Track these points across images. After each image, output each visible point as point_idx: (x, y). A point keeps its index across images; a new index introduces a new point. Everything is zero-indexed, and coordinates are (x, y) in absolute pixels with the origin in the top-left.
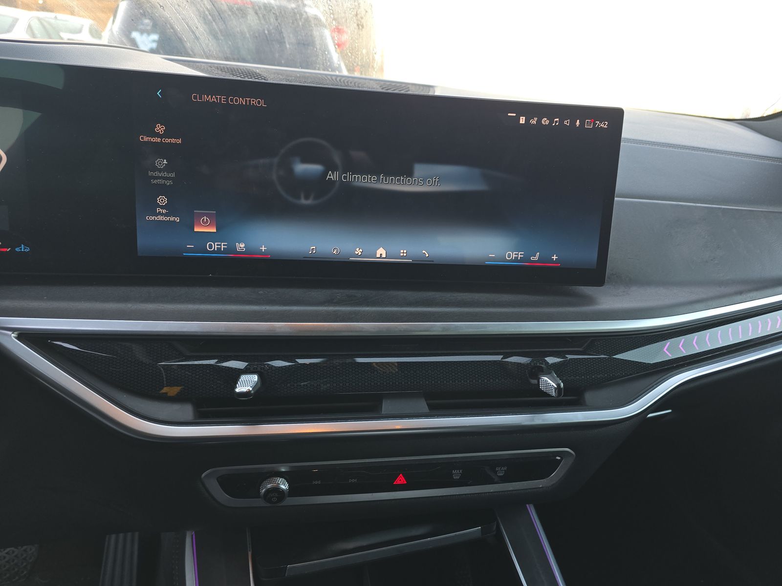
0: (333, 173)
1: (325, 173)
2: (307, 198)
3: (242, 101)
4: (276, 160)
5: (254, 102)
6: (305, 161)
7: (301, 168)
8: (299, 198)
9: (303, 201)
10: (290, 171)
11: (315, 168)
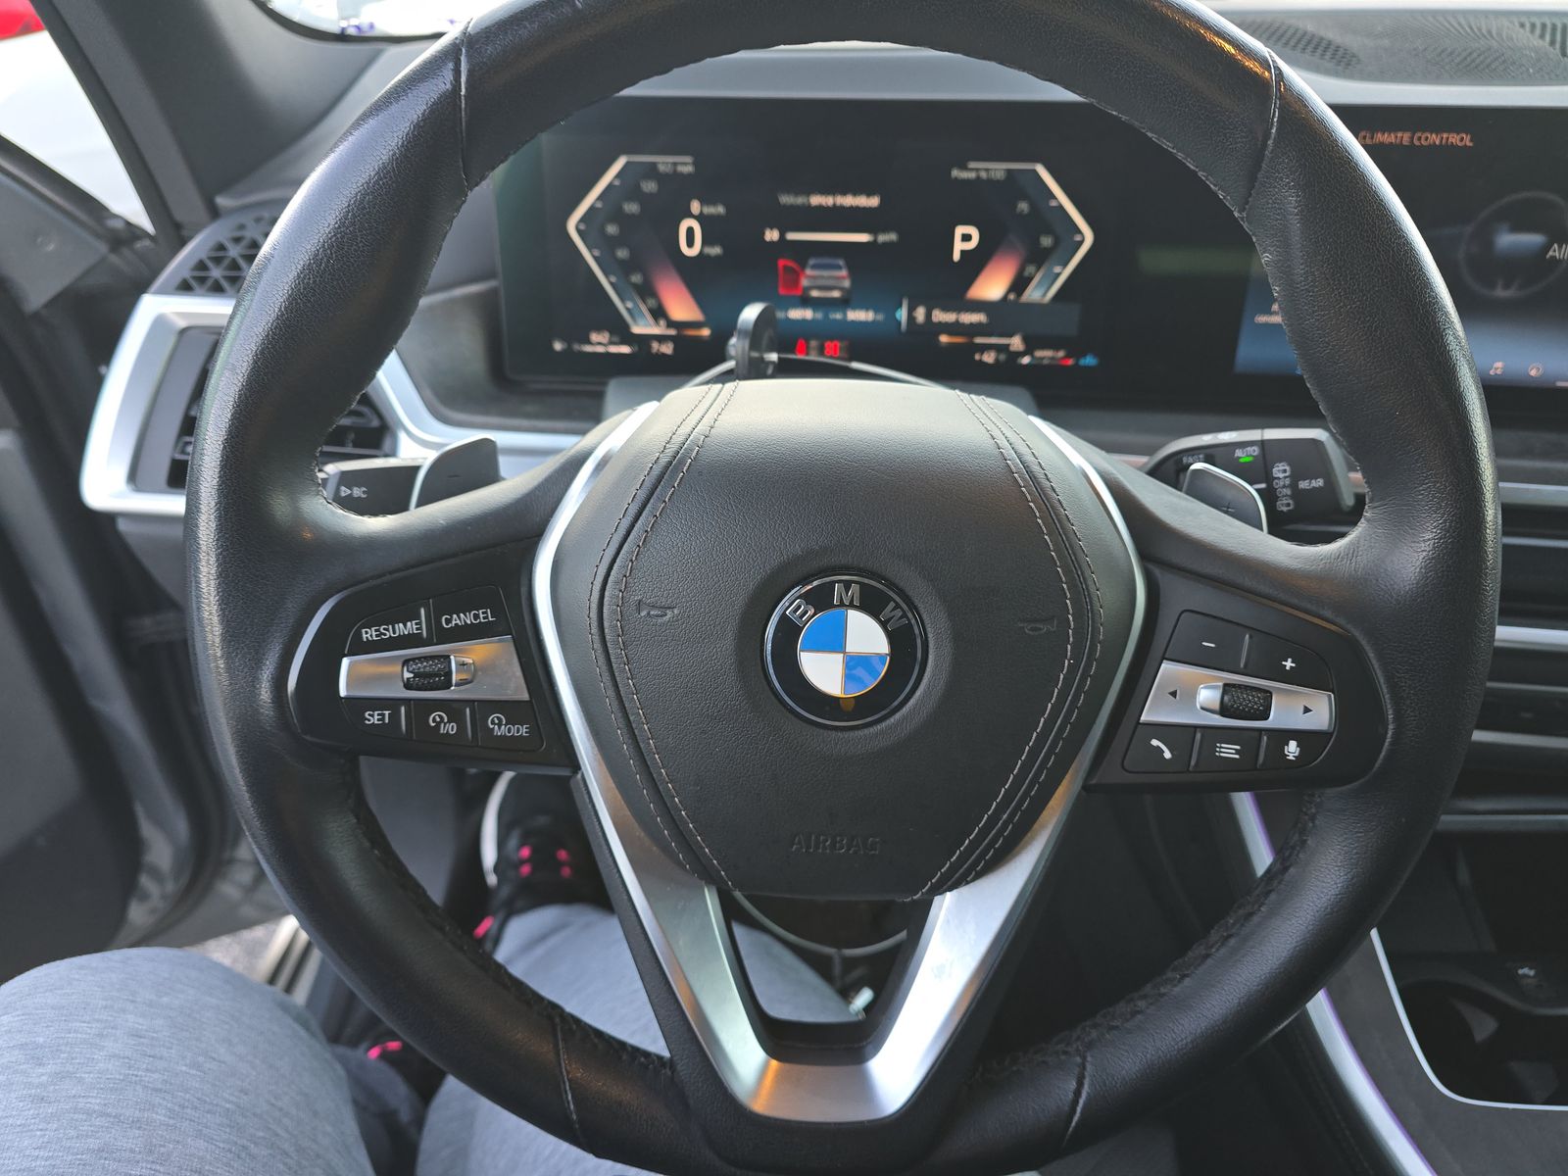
0: (1560, 247)
1: (1547, 247)
2: (1507, 286)
3: (1434, 139)
4: (1469, 229)
5: (1454, 139)
6: (1517, 228)
7: (1509, 240)
8: (1492, 286)
9: (1500, 293)
10: (1488, 244)
11: (1533, 239)
